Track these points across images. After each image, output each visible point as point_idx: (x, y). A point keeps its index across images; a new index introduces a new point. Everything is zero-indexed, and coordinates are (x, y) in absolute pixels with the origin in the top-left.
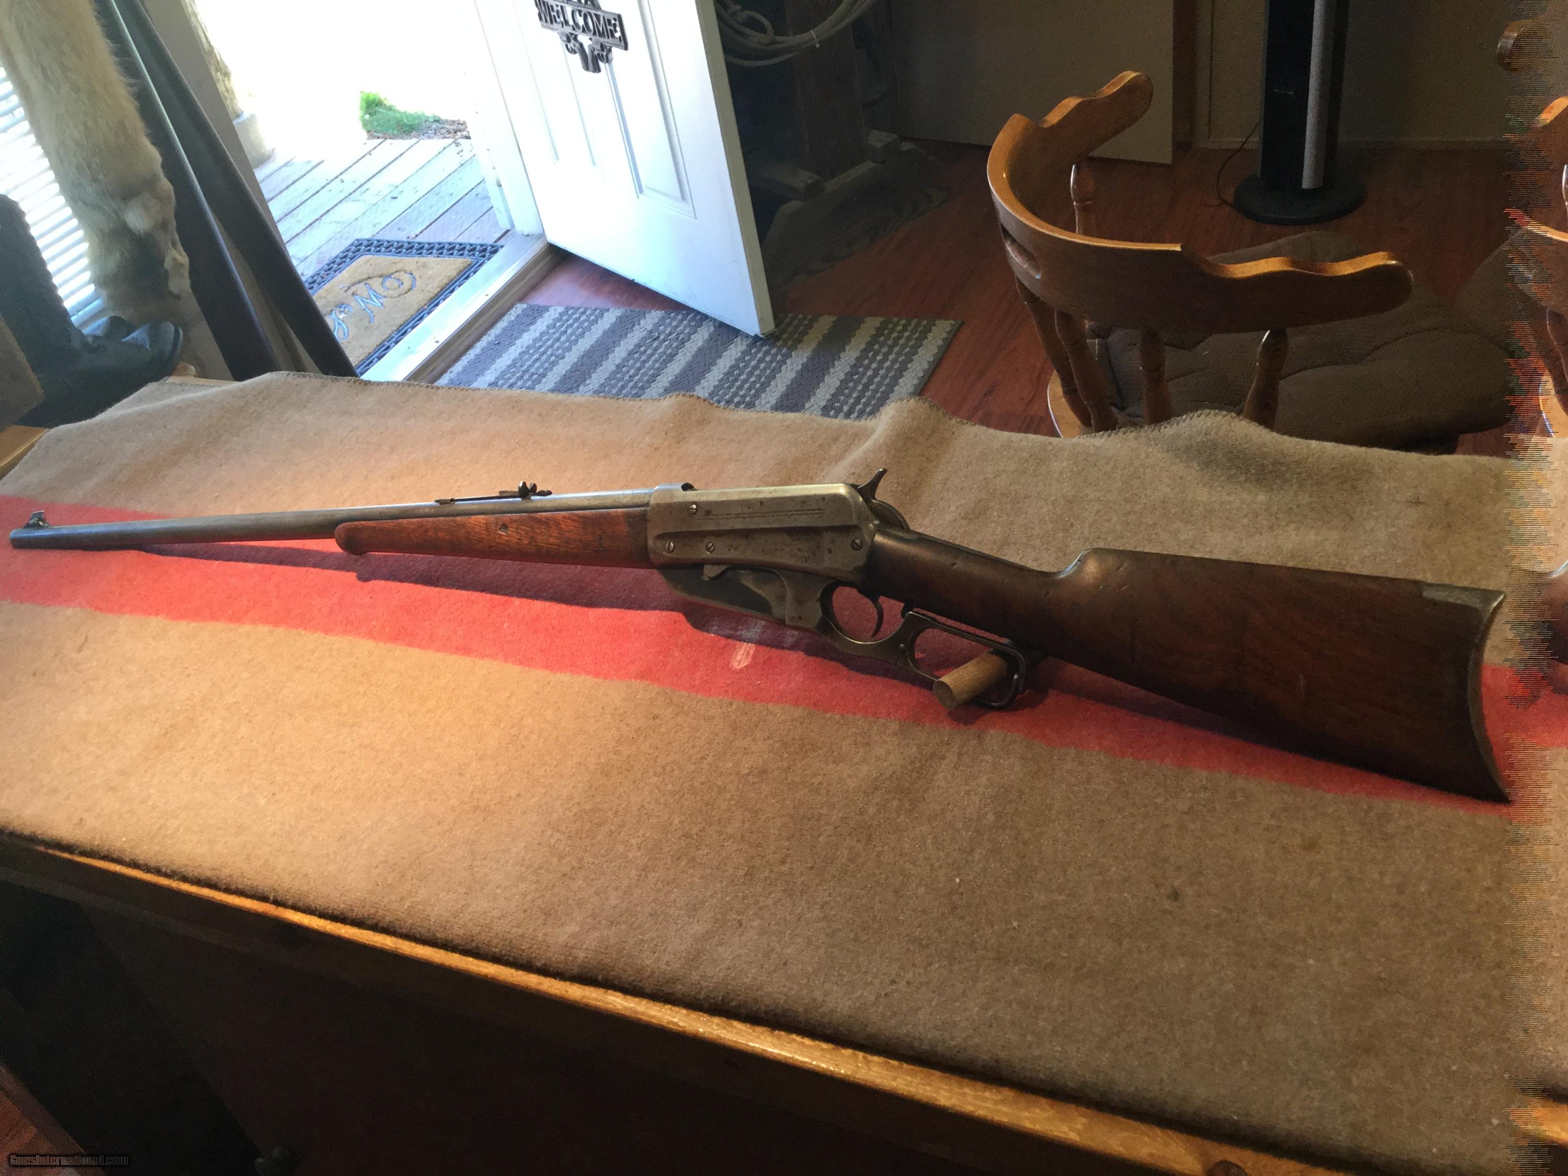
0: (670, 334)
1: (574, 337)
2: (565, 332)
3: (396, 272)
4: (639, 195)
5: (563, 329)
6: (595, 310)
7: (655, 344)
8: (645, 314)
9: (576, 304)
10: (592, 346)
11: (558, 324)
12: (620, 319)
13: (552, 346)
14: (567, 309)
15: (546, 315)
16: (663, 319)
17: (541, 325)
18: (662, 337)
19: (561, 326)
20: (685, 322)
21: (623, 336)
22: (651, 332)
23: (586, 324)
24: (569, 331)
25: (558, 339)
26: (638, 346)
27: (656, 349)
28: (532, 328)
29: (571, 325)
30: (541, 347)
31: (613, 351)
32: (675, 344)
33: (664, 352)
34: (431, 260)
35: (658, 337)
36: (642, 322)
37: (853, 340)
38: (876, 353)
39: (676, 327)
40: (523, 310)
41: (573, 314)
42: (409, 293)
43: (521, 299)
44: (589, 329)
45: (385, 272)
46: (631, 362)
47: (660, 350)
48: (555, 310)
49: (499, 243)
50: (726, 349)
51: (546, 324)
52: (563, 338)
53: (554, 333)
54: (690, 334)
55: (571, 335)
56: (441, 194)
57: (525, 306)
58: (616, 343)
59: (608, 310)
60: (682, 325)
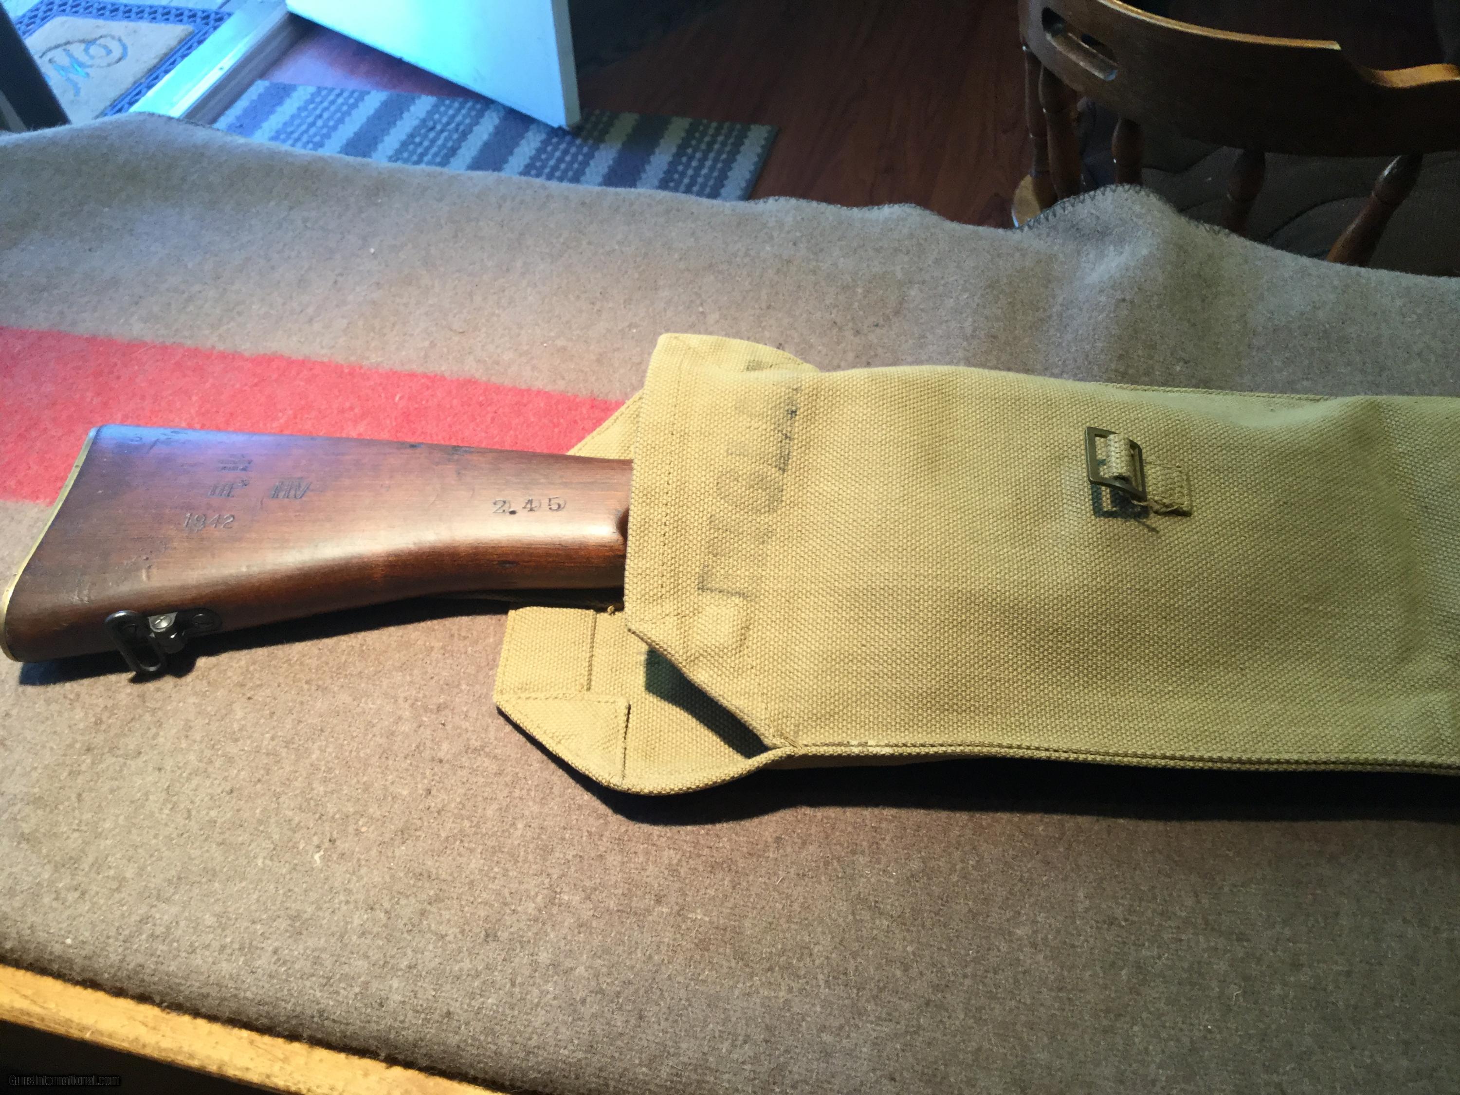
0: (448, 124)
3: (101, 37)
5: (318, 112)
6: (353, 92)
7: (432, 135)
8: (413, 99)
9: (329, 84)
10: (356, 134)
12: (385, 104)
13: (306, 131)
14: (319, 88)
15: (295, 95)
16: (437, 106)
17: (290, 107)
18: (439, 127)
19: (315, 109)
20: (464, 112)
21: (392, 123)
22: (424, 121)
23: (345, 107)
24: (326, 115)
25: (313, 124)
26: (412, 136)
27: (433, 141)
28: (278, 109)
29: (328, 108)
31: (382, 141)
32: (455, 136)
33: (444, 146)
34: (143, 26)
35: (434, 127)
36: (412, 109)
37: (662, 141)
38: (691, 158)
39: (453, 117)
40: (266, 89)
41: (328, 95)
42: (122, 63)
43: (262, 76)
44: (349, 113)
45: (87, 37)
47: (440, 142)
48: (305, 90)
49: (224, 11)
50: (517, 144)
51: (295, 105)
52: (320, 123)
53: (307, 116)
55: (328, 119)
57: (269, 83)
58: (385, 131)
59: (369, 93)
60: (461, 112)
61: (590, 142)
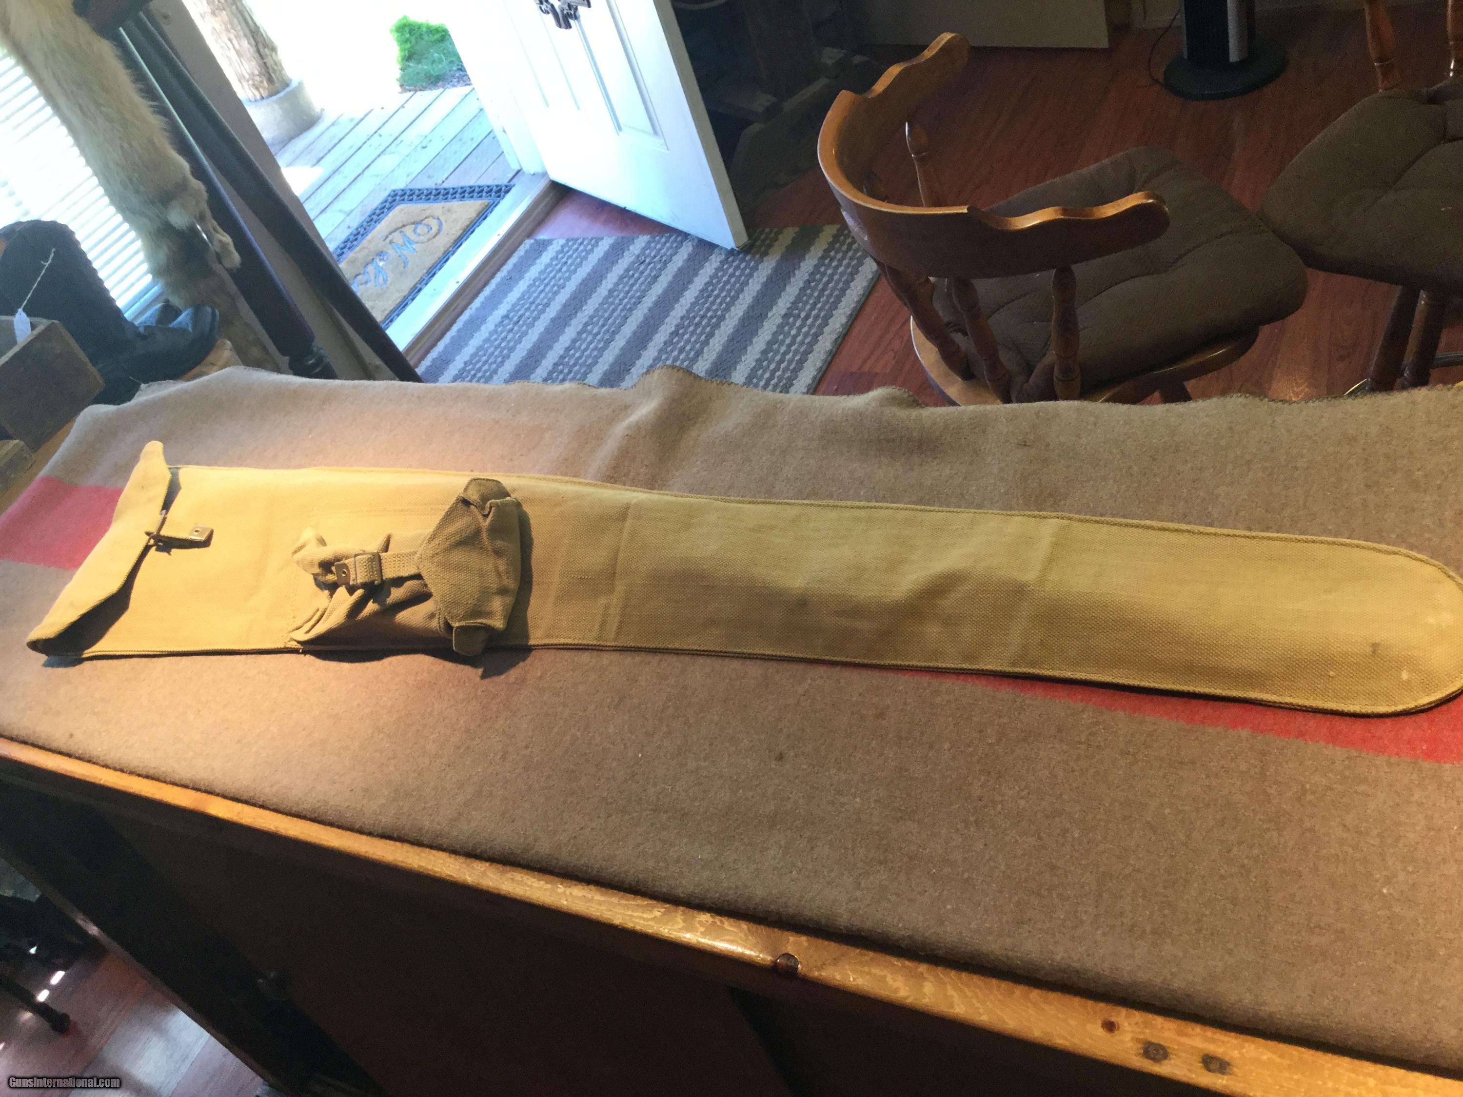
0: (655, 257)
1: (573, 267)
2: (566, 263)
3: (426, 218)
4: (619, 133)
5: (564, 260)
6: (592, 239)
7: (642, 267)
8: (633, 239)
9: (575, 236)
10: (589, 274)
11: (560, 256)
12: (613, 247)
13: (554, 277)
14: (568, 241)
15: (550, 248)
16: (649, 243)
17: (546, 258)
18: (647, 261)
19: (562, 258)
20: (668, 245)
21: (614, 263)
22: (638, 256)
23: (583, 254)
24: (569, 262)
25: (560, 270)
26: (627, 270)
27: (642, 273)
28: (538, 261)
29: (571, 256)
30: (545, 279)
31: (606, 278)
32: (659, 266)
33: (649, 275)
34: (455, 204)
35: (645, 261)
36: (631, 248)
37: (812, 248)
38: (832, 260)
39: (660, 249)
40: (531, 245)
41: (573, 245)
42: (437, 237)
43: (529, 235)
44: (586, 258)
45: (418, 219)
46: (621, 287)
47: (646, 273)
48: (558, 242)
49: (512, 183)
50: (702, 267)
51: (550, 256)
52: (564, 269)
53: (556, 265)
54: (672, 256)
55: (571, 265)
56: (464, 140)
57: (532, 241)
58: (608, 270)
59: (602, 239)
60: (664, 245)
61: (758, 256)
